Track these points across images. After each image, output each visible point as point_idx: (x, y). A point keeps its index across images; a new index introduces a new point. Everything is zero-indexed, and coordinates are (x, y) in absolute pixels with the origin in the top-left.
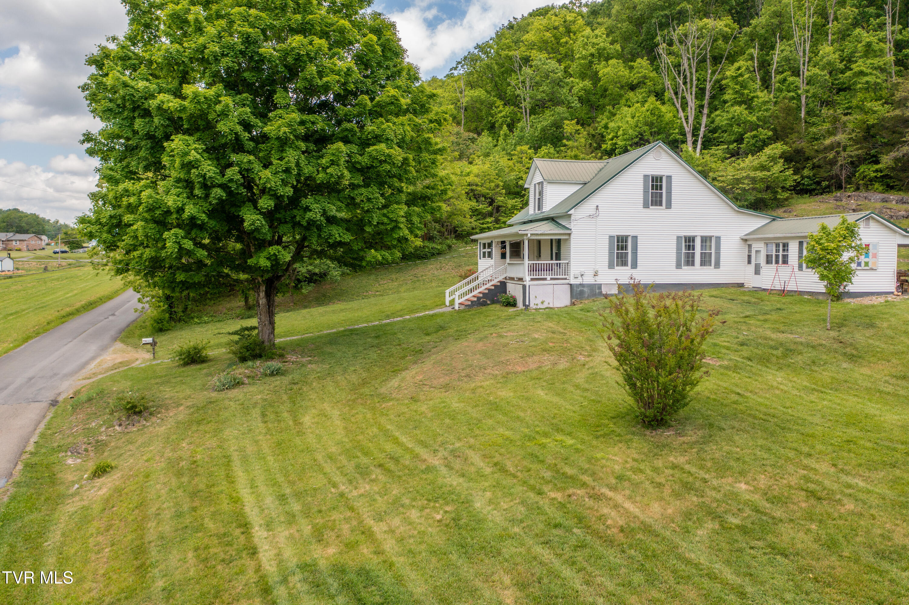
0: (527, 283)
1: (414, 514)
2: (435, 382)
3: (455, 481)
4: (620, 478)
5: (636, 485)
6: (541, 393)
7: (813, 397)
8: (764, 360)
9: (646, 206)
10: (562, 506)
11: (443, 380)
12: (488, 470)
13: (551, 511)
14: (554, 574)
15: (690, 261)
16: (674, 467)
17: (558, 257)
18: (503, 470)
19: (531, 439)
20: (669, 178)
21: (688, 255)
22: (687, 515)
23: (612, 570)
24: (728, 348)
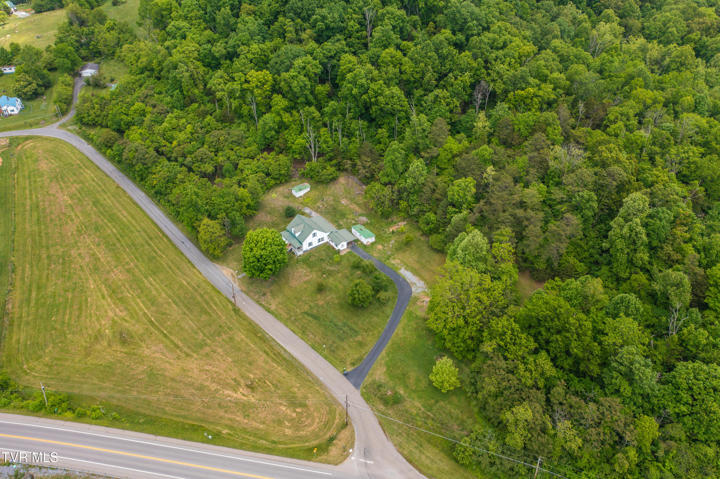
1: (306, 306)
3: (308, 301)
7: (333, 282)
8: (330, 275)
10: (316, 303)
14: (318, 309)
16: (323, 297)
18: (311, 299)
19: (311, 295)
22: (324, 303)
23: (321, 309)
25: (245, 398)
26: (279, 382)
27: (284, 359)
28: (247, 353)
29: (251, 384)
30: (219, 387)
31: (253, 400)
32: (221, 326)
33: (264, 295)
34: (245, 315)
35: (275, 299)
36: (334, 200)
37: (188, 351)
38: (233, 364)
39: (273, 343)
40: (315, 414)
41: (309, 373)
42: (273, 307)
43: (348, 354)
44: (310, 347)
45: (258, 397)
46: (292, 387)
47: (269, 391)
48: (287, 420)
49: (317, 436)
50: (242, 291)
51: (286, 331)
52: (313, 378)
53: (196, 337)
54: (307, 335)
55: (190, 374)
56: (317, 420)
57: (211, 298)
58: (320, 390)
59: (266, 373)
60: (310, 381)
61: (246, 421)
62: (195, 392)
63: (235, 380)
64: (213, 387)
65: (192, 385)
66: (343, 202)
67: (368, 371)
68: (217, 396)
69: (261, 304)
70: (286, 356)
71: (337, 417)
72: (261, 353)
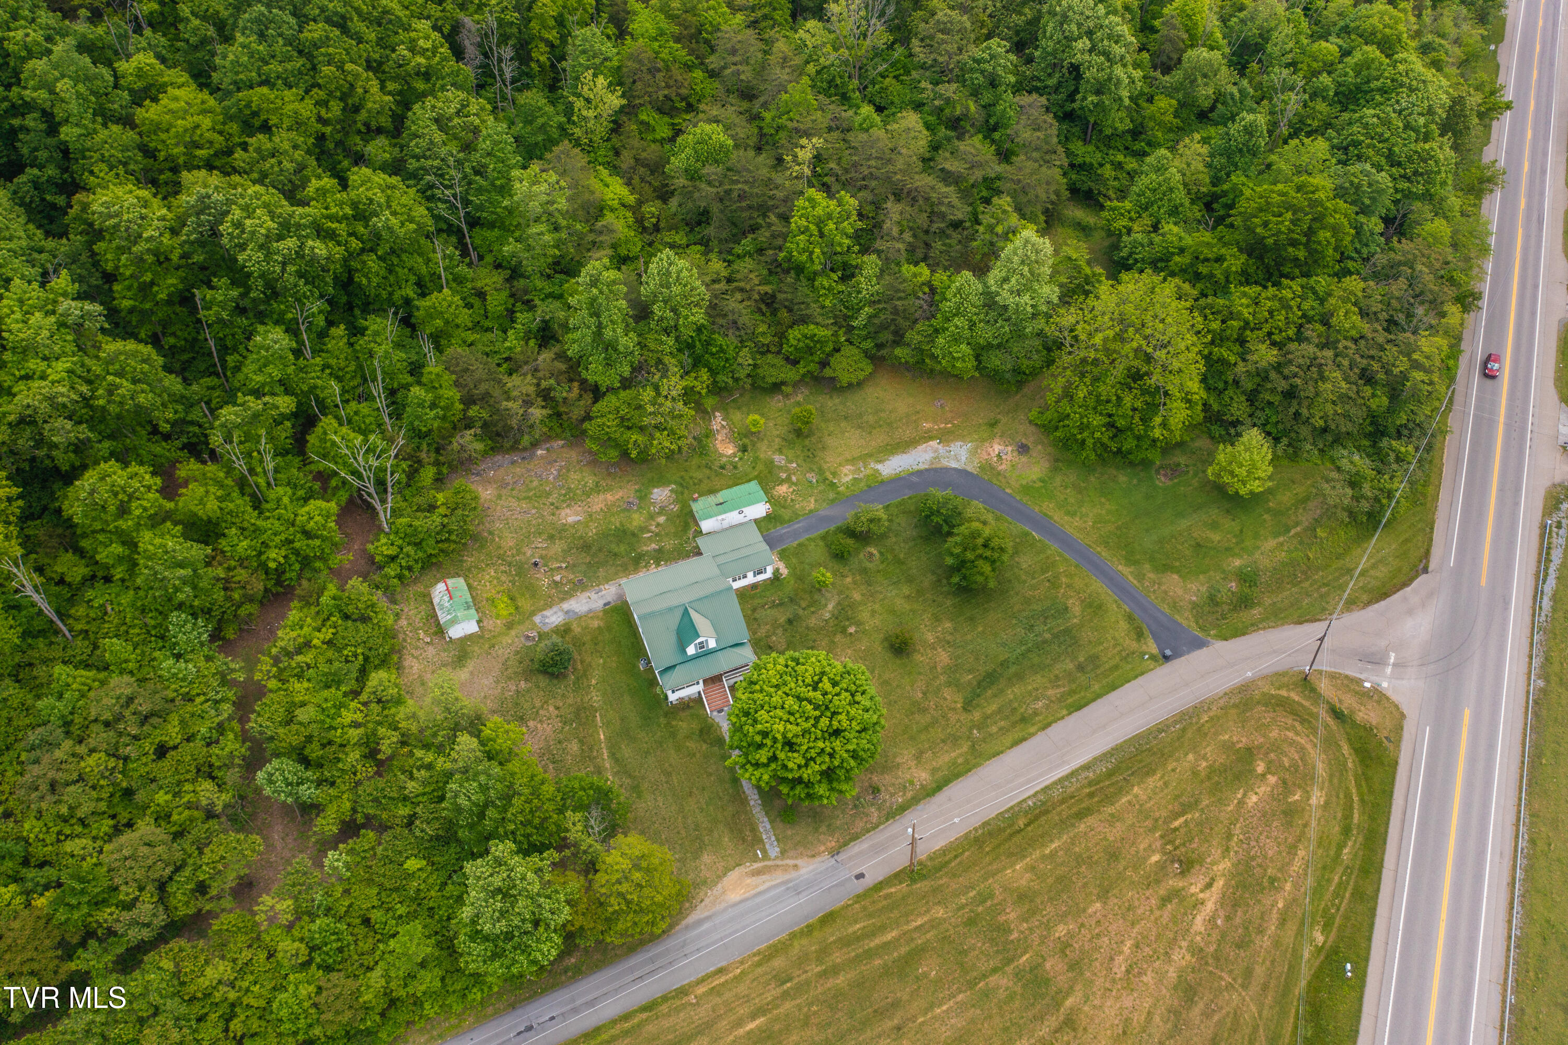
25: (1219, 883)
26: (1177, 797)
27: (1110, 774)
28: (1079, 860)
29: (1181, 862)
30: (1184, 944)
31: (1225, 865)
32: (971, 922)
33: (875, 790)
34: (944, 851)
35: (898, 766)
36: (551, 538)
37: (1052, 1022)
38: (1113, 901)
39: (1056, 794)
40: (1274, 734)
41: (1162, 728)
42: (923, 776)
43: (1114, 639)
44: (1076, 715)
45: (1216, 853)
46: (1195, 773)
47: (1200, 824)
48: (1286, 797)
49: (1330, 743)
50: (834, 852)
51: (1014, 758)
53: (1002, 994)
54: (1036, 714)
55: (1138, 1018)
56: (1290, 734)
57: (846, 942)
58: (1211, 714)
59: (1149, 823)
61: (1288, 887)
62: (1201, 1005)
63: (1165, 900)
64: (1181, 957)
65: (1177, 1014)
66: (571, 519)
67: (1165, 615)
68: (1212, 949)
69: (903, 809)
70: (1102, 768)
71: (1284, 693)
72: (1082, 827)
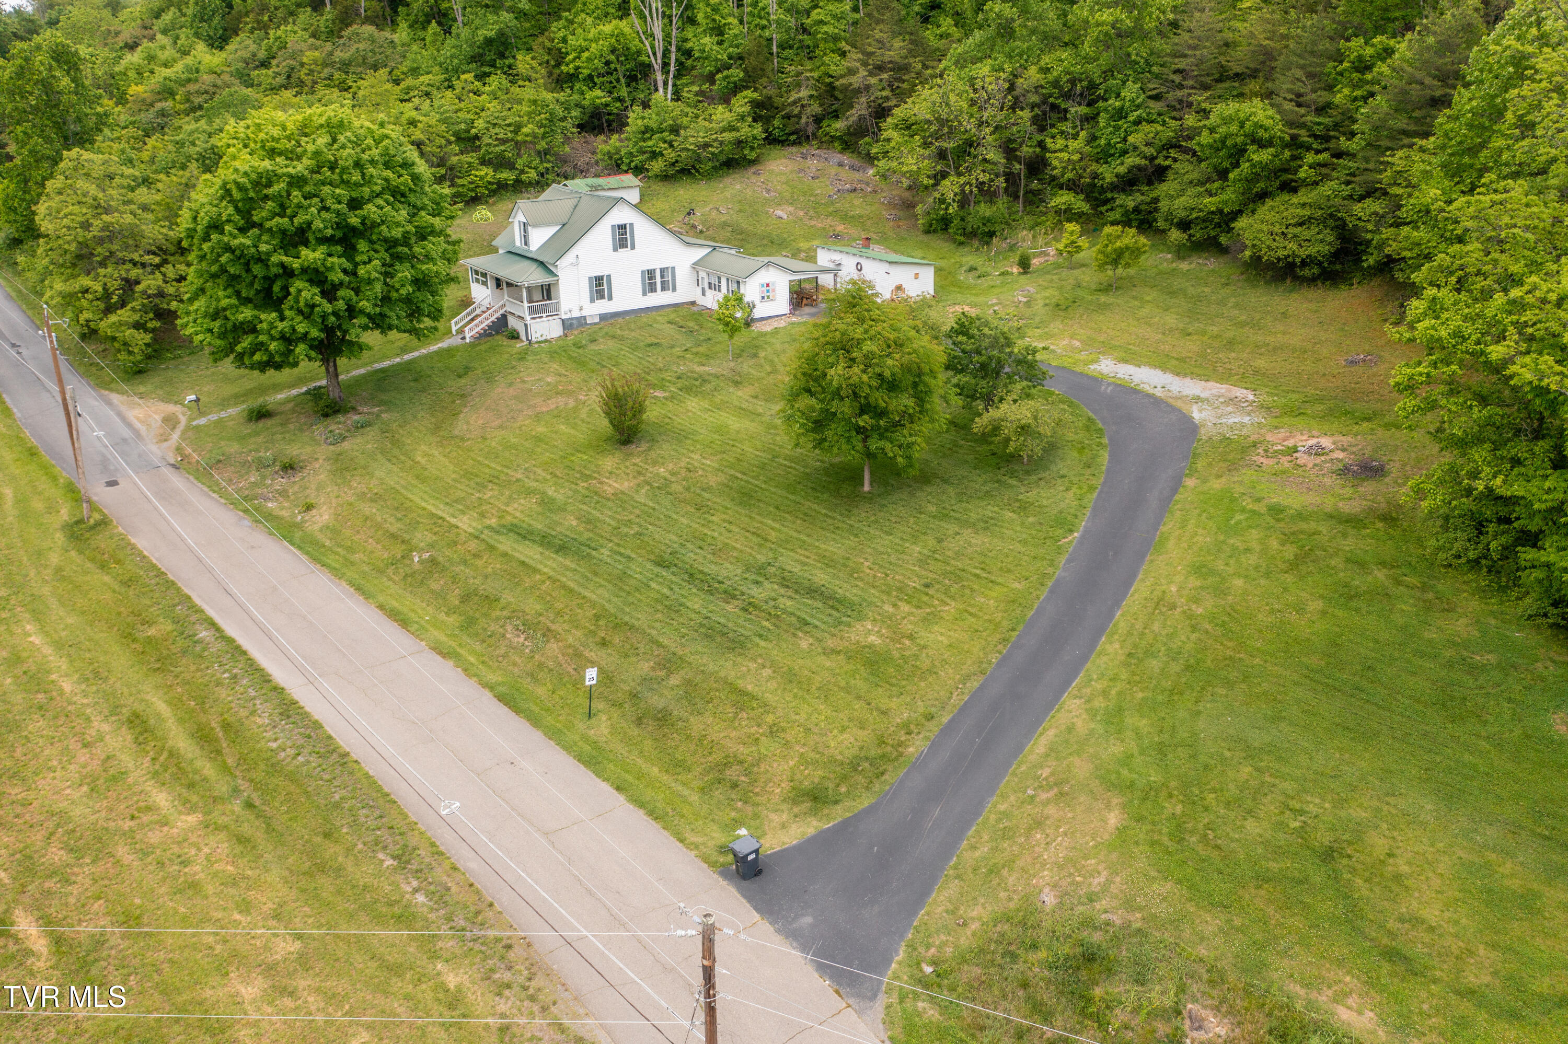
0: (528, 322)
1: (522, 501)
2: (493, 425)
3: (535, 484)
4: (611, 473)
5: (618, 475)
6: (563, 427)
7: (706, 416)
8: (688, 390)
9: (615, 250)
10: (587, 489)
11: (498, 422)
12: (549, 477)
13: (583, 491)
14: (589, 513)
15: (653, 289)
16: (635, 464)
17: (549, 298)
18: (556, 476)
19: (565, 458)
20: (631, 225)
21: (650, 284)
22: (638, 485)
23: (610, 509)
24: (669, 382)
33: (292, 469)
36: (740, 212)
42: (320, 519)
43: (774, 731)
50: (179, 464)
52: (440, 896)
54: (488, 636)
60: (405, 918)
66: (779, 213)
67: (949, 848)
